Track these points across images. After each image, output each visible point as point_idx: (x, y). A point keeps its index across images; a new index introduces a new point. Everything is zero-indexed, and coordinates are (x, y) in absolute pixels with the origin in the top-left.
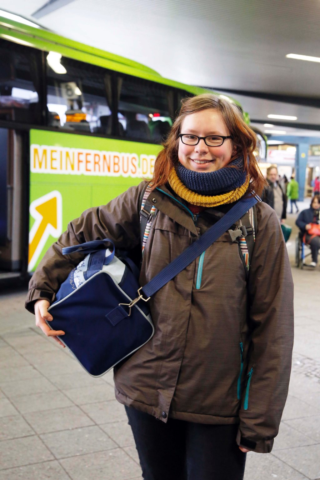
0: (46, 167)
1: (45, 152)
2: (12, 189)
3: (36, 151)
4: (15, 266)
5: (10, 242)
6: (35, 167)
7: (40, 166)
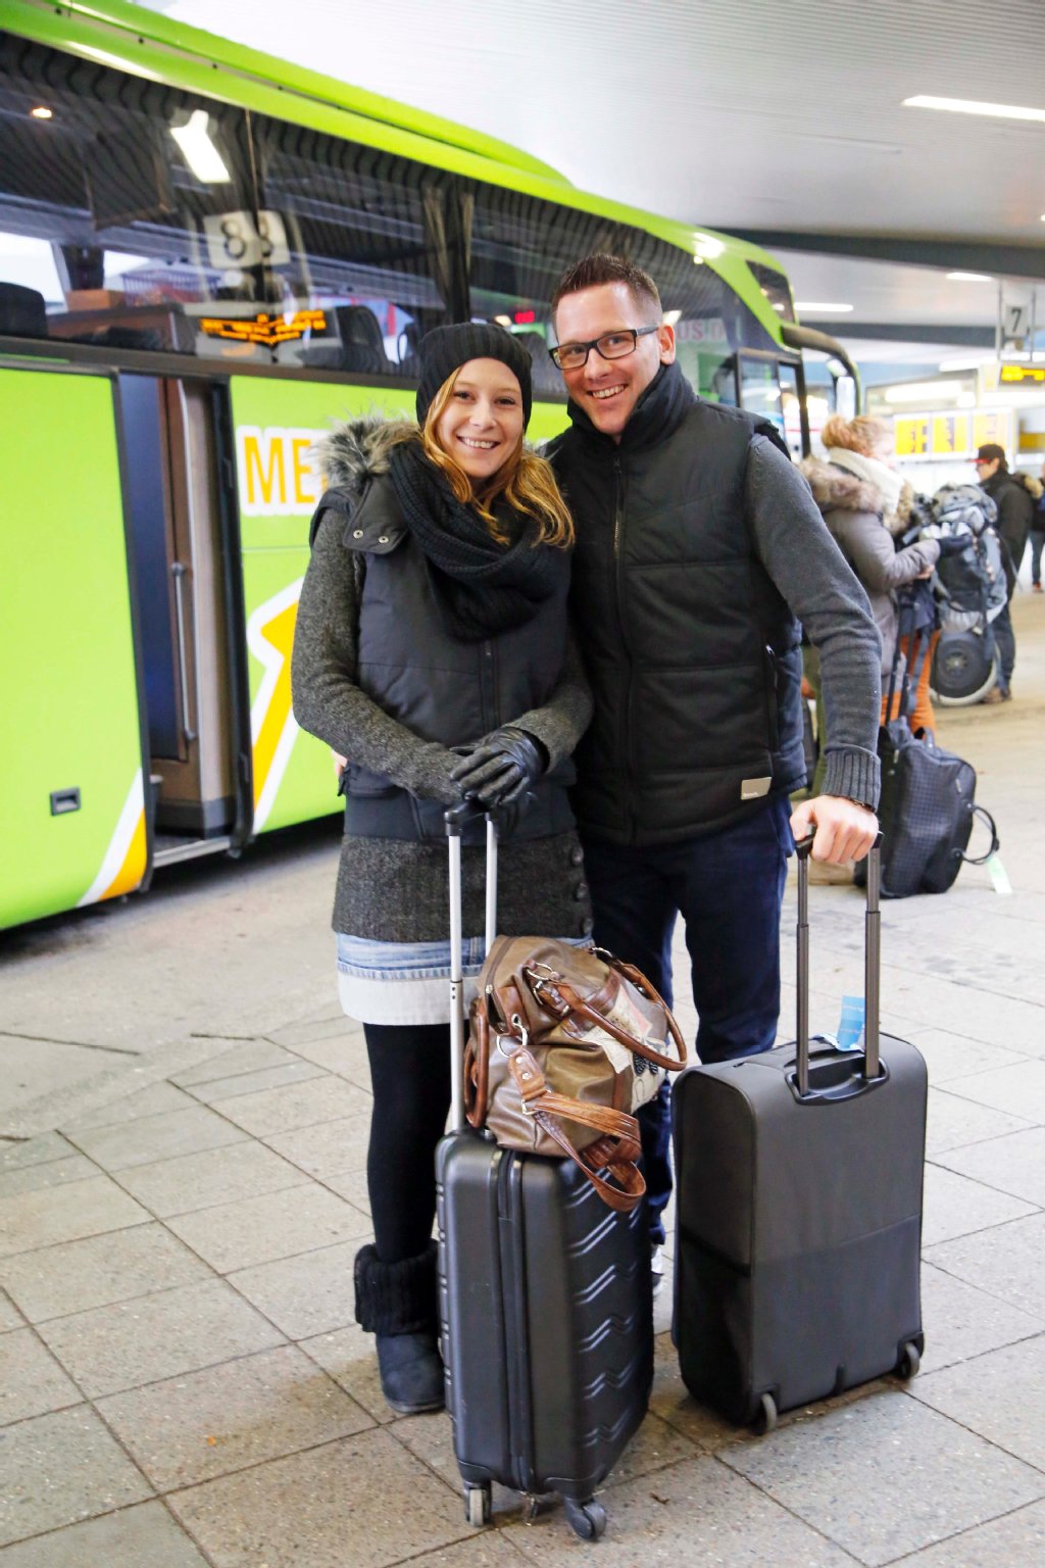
0: (283, 499)
1: (276, 445)
2: (187, 574)
3: (251, 443)
4: (213, 819)
5: (192, 744)
6: (251, 500)
7: (267, 498)
